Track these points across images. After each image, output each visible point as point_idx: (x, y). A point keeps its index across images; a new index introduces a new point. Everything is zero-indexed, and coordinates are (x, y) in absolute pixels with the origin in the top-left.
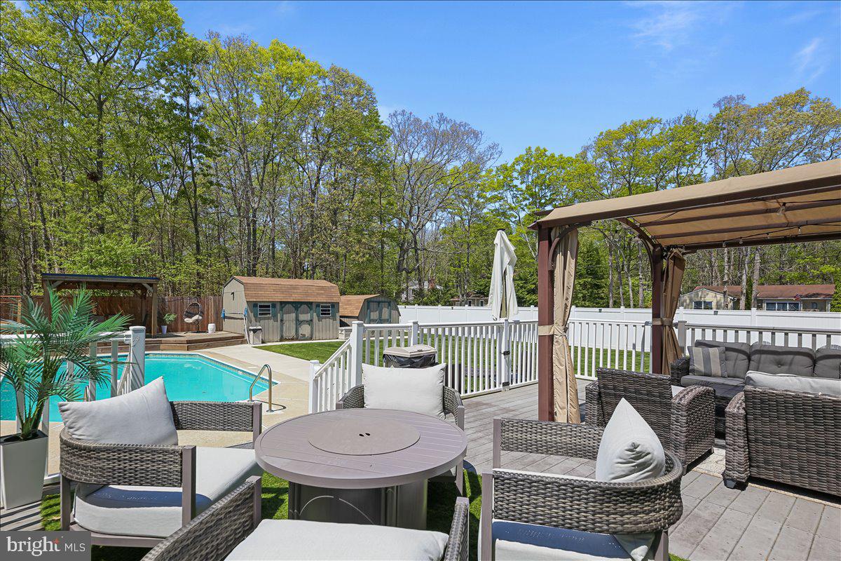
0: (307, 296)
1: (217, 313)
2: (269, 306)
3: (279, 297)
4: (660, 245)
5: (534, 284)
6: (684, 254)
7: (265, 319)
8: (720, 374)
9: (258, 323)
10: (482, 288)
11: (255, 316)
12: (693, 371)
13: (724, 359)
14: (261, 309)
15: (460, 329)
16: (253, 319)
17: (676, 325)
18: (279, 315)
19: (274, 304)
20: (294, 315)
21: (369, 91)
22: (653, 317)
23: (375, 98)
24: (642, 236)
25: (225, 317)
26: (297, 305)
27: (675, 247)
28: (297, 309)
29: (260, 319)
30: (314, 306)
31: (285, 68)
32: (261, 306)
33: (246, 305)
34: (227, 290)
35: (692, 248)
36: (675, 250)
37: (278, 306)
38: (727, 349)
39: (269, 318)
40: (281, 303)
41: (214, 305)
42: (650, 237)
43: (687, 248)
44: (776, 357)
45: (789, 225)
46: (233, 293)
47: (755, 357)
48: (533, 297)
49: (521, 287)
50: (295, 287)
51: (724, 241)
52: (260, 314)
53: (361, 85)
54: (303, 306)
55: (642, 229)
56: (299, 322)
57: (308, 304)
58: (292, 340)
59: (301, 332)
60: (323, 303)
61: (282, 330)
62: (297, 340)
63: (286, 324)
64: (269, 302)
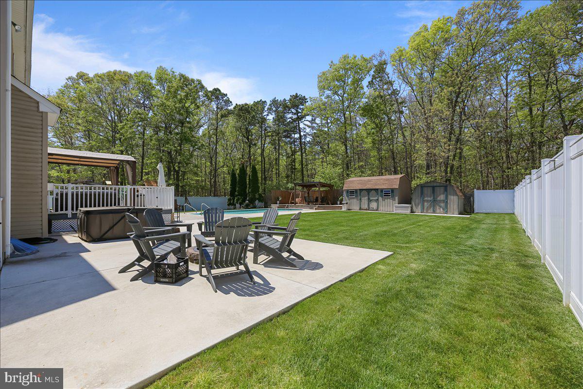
3: (359, 187)
11: (348, 197)
18: (359, 196)
20: (367, 196)
26: (369, 191)
30: (379, 191)
32: (350, 192)
39: (354, 198)
40: (360, 190)
54: (372, 191)
56: (369, 201)
57: (376, 190)
58: (366, 210)
59: (371, 206)
60: (385, 189)
61: (360, 205)
62: (369, 210)
63: (363, 201)
64: (354, 189)
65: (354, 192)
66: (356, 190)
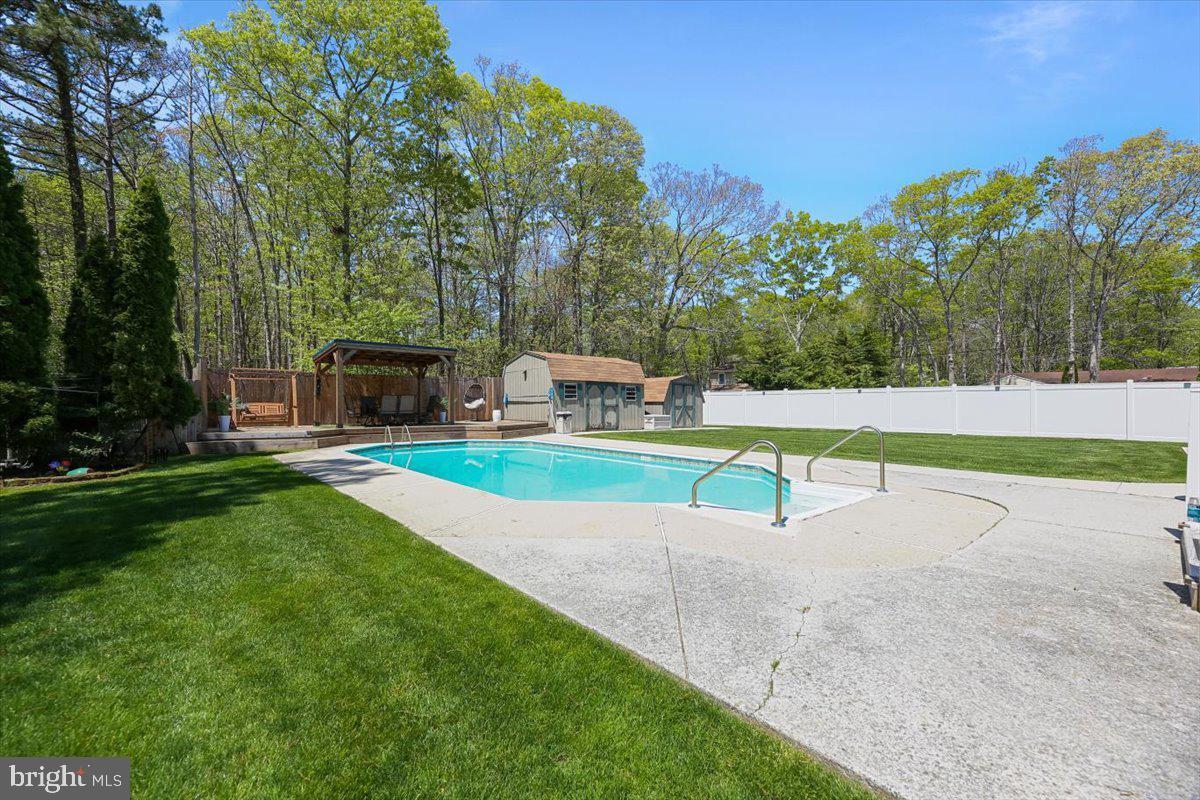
0: (612, 375)
1: (499, 398)
3: (585, 377)
7: (572, 402)
9: (566, 408)
11: (561, 398)
14: (567, 390)
16: (560, 402)
18: (585, 398)
20: (599, 399)
25: (509, 402)
26: (603, 387)
28: (603, 391)
29: (567, 402)
30: (619, 388)
32: (567, 387)
33: (550, 385)
34: (514, 368)
37: (584, 386)
39: (575, 402)
40: (588, 383)
41: (496, 388)
46: (525, 372)
52: (566, 397)
54: (608, 388)
56: (605, 408)
57: (614, 385)
58: (598, 429)
59: (607, 420)
60: (628, 384)
61: (588, 417)
62: (603, 429)
63: (592, 409)
64: (575, 381)
65: (574, 387)
66: (580, 384)
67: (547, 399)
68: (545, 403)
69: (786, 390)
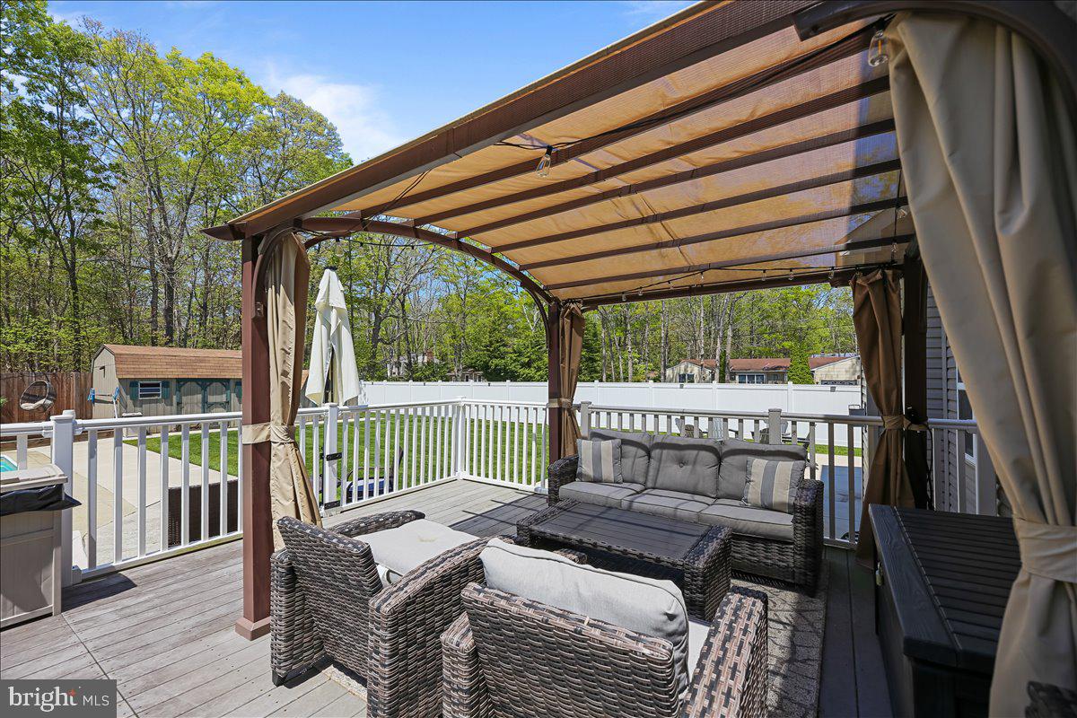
0: (223, 370)
1: (82, 395)
2: (158, 385)
3: (174, 373)
4: (556, 299)
5: (528, 357)
6: (583, 311)
7: (150, 402)
8: (612, 478)
9: (138, 409)
10: (474, 361)
11: (134, 398)
12: (581, 475)
13: (619, 456)
14: (140, 390)
15: (443, 408)
16: (130, 402)
17: (578, 407)
18: (175, 397)
19: (166, 383)
20: (200, 396)
21: (332, 130)
22: (550, 398)
23: (339, 140)
24: (527, 283)
25: (95, 401)
26: (204, 383)
27: (573, 301)
28: (204, 388)
29: (142, 403)
30: (232, 384)
31: (215, 87)
32: (142, 385)
33: (117, 384)
34: (98, 363)
35: (592, 303)
36: (572, 306)
37: (173, 385)
38: (624, 442)
39: (157, 401)
40: (179, 380)
41: (77, 384)
42: (542, 287)
43: (585, 303)
44: (677, 452)
45: (690, 270)
46: (103, 368)
47: (655, 453)
48: (527, 371)
49: (515, 361)
50: (202, 360)
51: (623, 293)
52: (142, 396)
53: (321, 121)
54: (214, 384)
55: (525, 273)
63: (186, 407)
64: (157, 379)
65: (156, 385)
66: (166, 381)
67: (110, 399)
68: (109, 402)
69: (508, 381)
